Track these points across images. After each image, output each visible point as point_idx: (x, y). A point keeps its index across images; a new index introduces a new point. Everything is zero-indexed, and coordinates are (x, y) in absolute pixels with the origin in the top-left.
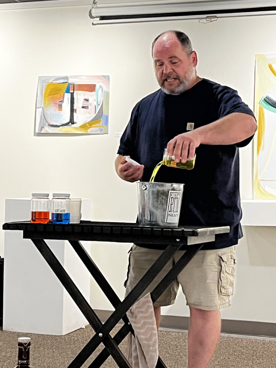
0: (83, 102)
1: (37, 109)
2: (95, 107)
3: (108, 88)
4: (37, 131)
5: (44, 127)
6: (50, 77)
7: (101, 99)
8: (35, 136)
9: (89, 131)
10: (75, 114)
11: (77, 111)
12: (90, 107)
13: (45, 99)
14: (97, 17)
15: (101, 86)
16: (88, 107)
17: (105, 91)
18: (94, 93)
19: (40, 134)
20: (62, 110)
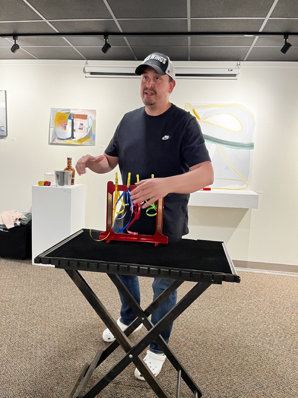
0: (80, 126)
1: (51, 129)
2: (87, 129)
3: (95, 118)
4: (50, 142)
5: (54, 140)
6: (58, 109)
7: (91, 124)
8: (49, 144)
9: (83, 143)
10: (74, 132)
11: (76, 131)
12: (84, 128)
13: (55, 122)
14: (88, 73)
15: (90, 116)
16: (83, 129)
17: (93, 120)
18: (86, 120)
19: (52, 144)
20: (66, 130)
